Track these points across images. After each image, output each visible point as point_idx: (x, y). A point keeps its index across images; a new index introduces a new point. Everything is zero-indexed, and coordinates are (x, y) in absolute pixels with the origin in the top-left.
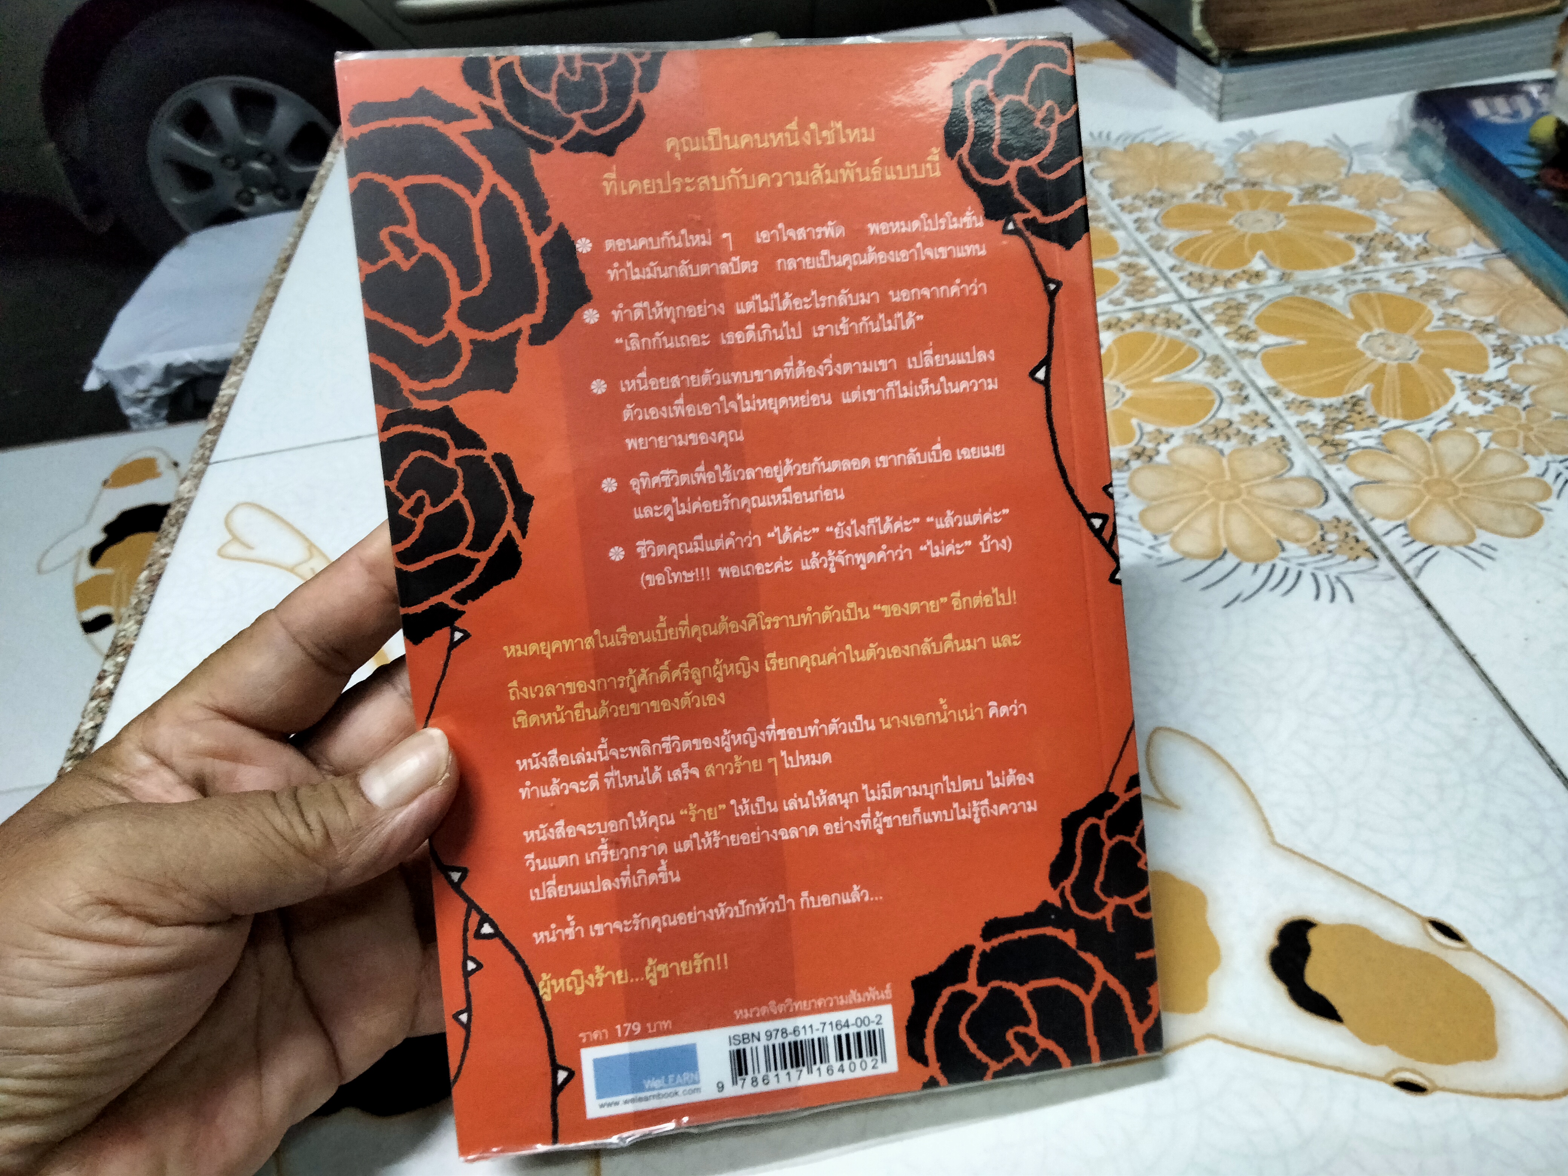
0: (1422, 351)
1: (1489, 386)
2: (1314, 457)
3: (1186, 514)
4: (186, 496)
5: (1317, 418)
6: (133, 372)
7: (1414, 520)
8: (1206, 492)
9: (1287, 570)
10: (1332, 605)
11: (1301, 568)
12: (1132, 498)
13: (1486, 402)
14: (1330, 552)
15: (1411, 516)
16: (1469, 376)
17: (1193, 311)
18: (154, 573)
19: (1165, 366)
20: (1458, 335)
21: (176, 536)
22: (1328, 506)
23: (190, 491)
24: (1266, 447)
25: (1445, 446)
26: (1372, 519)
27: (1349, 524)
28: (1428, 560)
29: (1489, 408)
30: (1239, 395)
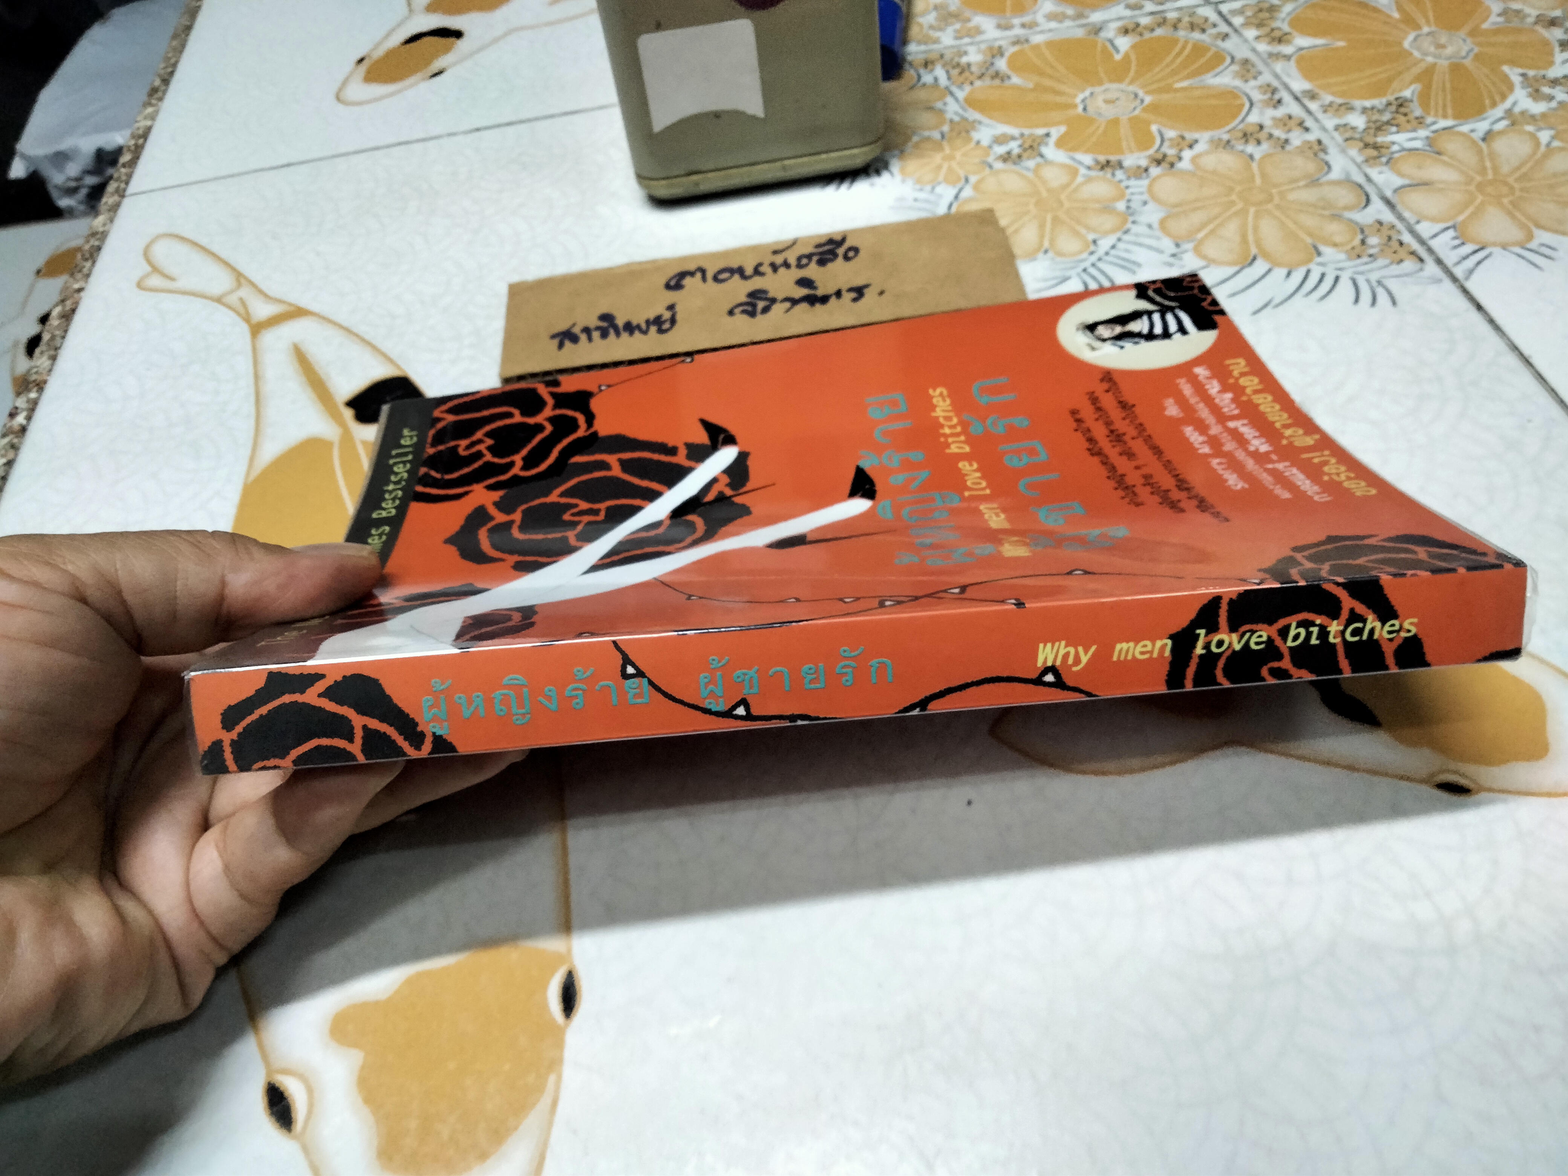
0: (1476, 50)
1: (1555, 82)
2: (1353, 161)
3: (1210, 221)
4: (101, 229)
5: (1358, 121)
6: (61, 158)
7: (1463, 222)
8: (1234, 197)
9: (1323, 275)
10: (1374, 309)
11: (1339, 273)
12: (1151, 206)
13: (1551, 98)
14: (1370, 256)
15: (1461, 218)
16: (1531, 73)
17: (1220, 14)
18: (68, 308)
19: (1186, 72)
20: (1519, 31)
21: (90, 270)
22: (1369, 209)
23: (104, 225)
24: (1300, 150)
25: (1501, 146)
26: (1418, 222)
27: (1393, 227)
28: (1479, 263)
29: (1554, 104)
30: (1271, 99)
